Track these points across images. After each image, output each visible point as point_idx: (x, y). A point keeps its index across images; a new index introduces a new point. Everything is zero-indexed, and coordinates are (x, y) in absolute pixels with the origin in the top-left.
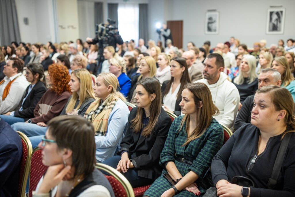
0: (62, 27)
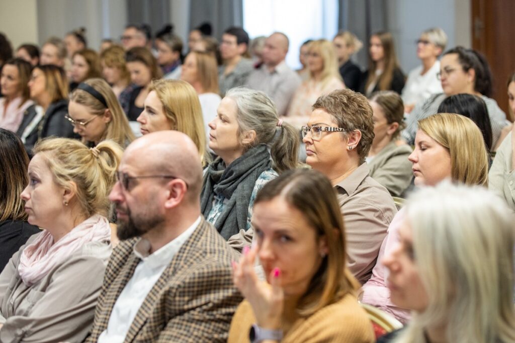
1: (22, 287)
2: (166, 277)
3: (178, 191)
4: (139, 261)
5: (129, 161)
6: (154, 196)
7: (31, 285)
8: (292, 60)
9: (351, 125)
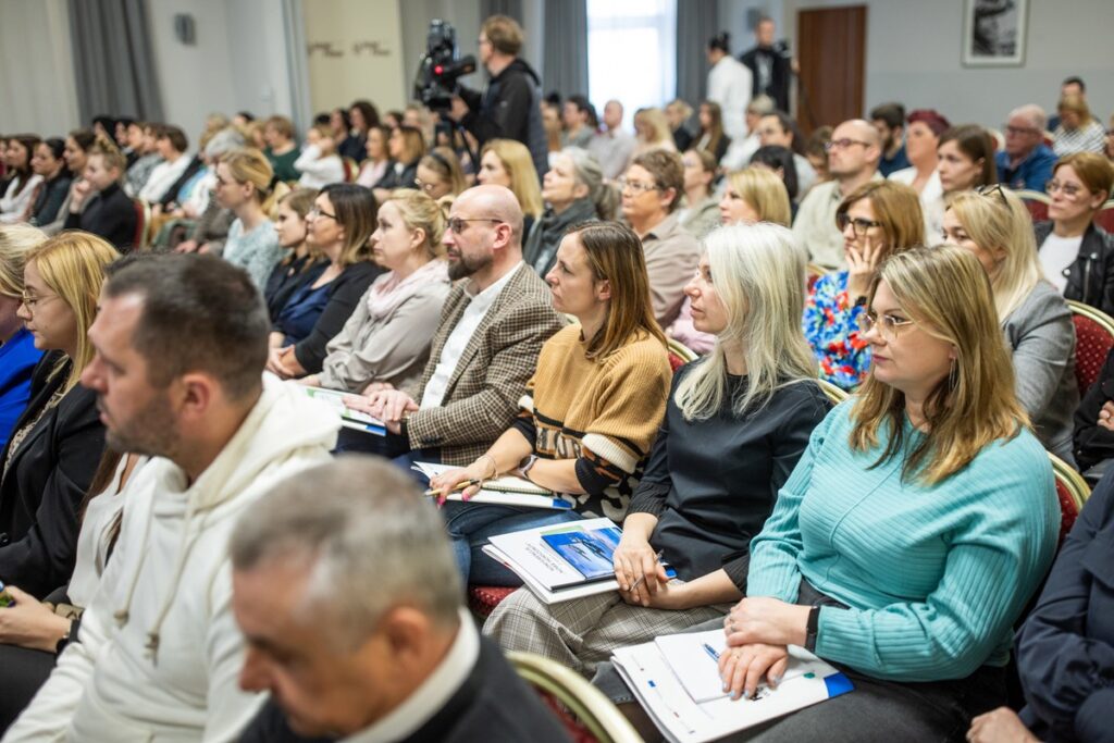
0: (326, 49)
1: (371, 321)
2: (491, 313)
3: (505, 232)
4: (469, 301)
5: (461, 208)
6: (484, 238)
7: (378, 319)
8: (627, 126)
9: (667, 184)
